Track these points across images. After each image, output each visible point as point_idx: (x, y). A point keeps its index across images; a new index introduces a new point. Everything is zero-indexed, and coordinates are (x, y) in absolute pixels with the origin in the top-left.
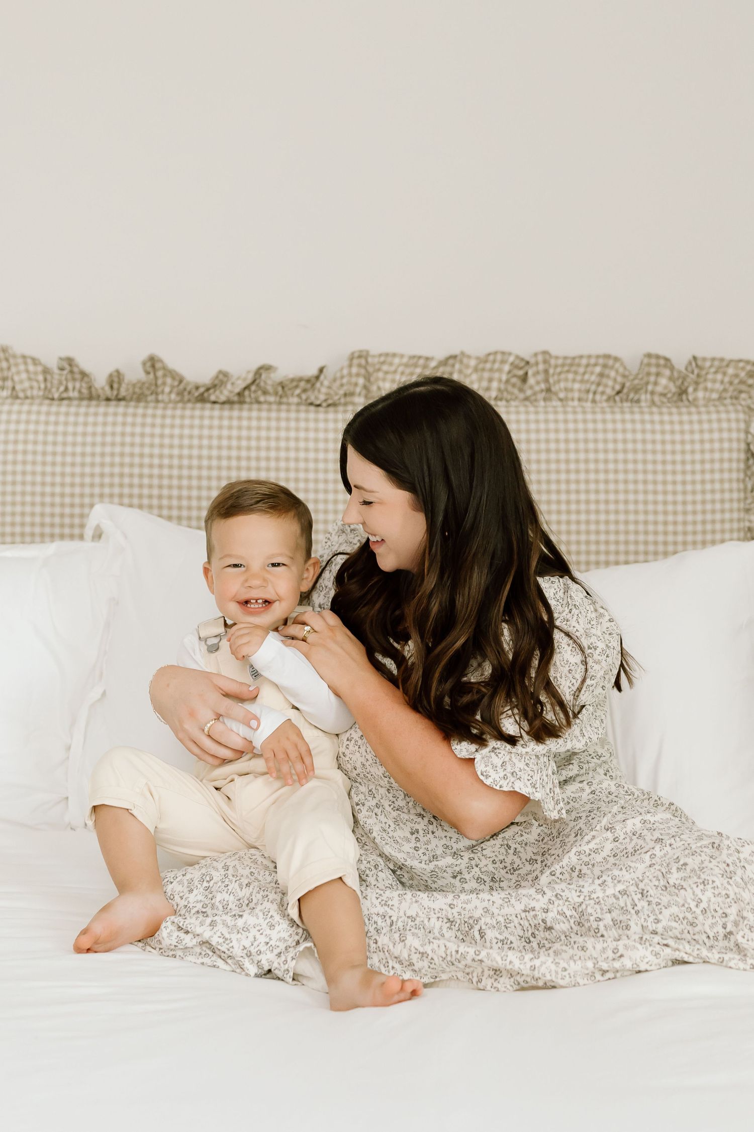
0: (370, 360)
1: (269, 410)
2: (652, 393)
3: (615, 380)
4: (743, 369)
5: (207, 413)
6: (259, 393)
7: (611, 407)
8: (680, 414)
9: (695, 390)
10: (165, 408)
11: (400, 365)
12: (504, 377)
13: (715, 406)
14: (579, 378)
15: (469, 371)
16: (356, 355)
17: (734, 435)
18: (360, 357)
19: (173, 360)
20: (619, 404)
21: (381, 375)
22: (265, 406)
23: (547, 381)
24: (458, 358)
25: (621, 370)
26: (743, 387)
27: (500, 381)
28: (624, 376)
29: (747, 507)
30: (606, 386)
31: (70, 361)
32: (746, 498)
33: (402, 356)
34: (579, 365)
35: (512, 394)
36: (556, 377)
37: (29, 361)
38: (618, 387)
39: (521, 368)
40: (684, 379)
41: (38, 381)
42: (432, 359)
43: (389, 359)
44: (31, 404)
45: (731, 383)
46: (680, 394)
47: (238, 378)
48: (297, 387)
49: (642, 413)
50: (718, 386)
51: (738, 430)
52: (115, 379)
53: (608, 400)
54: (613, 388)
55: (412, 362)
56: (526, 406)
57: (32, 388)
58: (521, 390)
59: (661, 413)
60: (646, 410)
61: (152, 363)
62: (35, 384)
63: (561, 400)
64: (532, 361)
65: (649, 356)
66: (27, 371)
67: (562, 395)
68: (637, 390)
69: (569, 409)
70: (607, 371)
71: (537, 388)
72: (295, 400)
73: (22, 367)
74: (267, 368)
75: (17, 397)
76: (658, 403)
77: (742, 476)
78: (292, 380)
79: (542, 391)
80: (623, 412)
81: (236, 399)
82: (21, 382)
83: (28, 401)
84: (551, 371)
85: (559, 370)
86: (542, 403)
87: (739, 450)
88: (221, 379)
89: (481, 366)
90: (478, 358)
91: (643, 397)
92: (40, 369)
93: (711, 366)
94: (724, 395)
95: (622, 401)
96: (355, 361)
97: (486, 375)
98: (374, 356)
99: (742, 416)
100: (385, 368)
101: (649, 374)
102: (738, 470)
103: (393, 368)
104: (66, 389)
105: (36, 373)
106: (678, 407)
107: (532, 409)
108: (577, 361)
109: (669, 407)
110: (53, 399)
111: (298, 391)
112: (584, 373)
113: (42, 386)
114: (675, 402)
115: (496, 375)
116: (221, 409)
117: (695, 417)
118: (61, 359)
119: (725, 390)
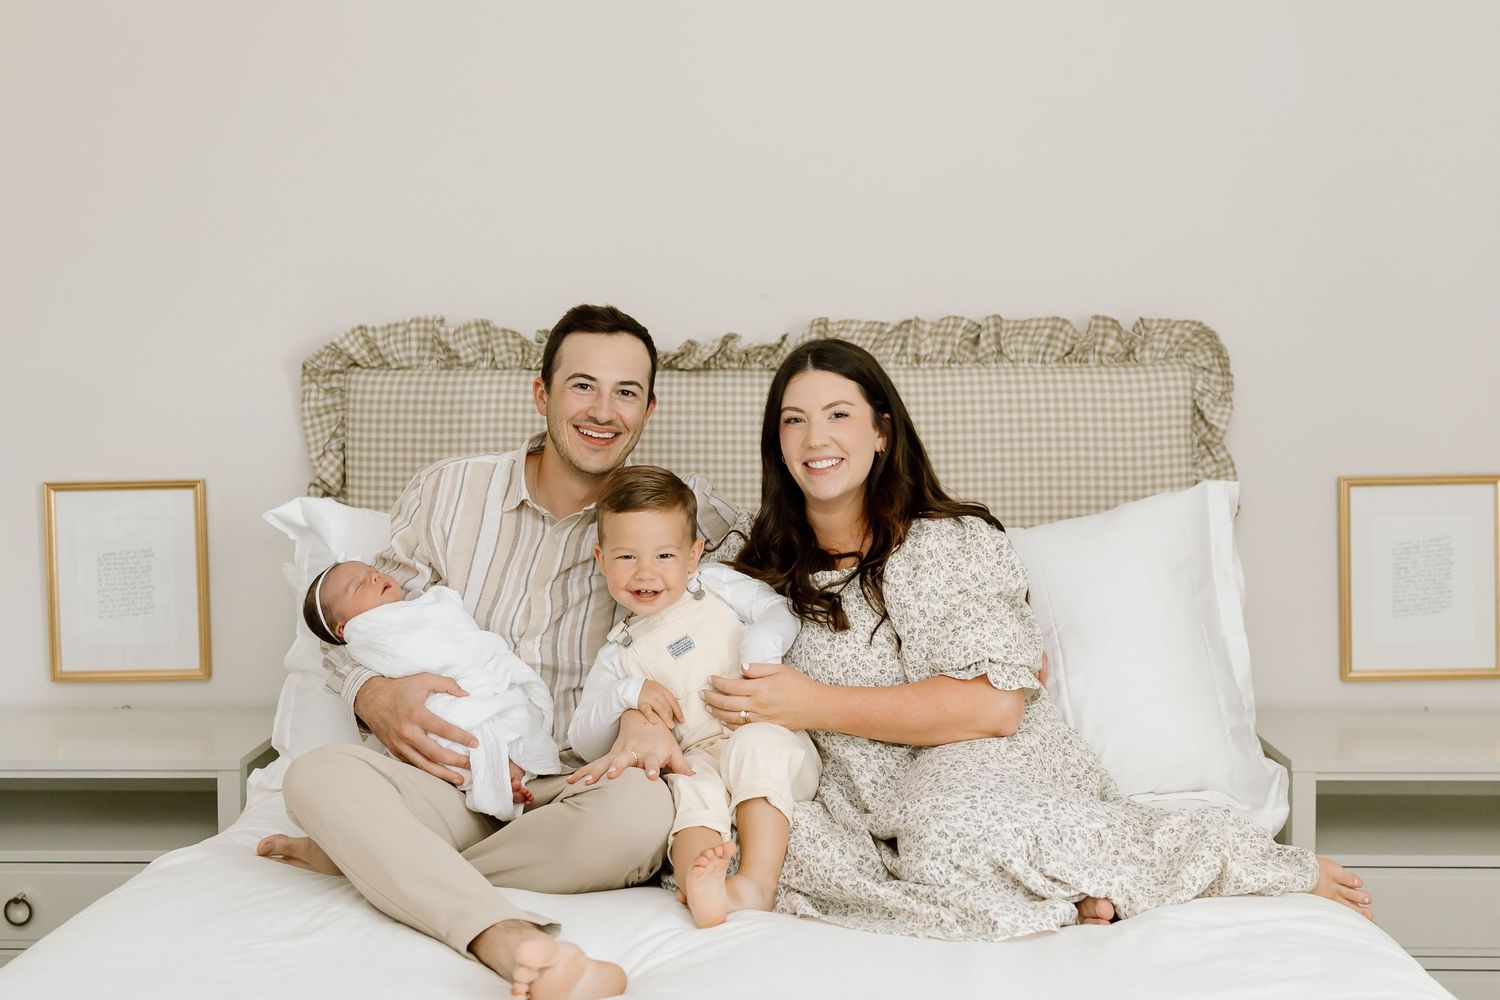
0: (830, 327)
1: (734, 376)
2: (1100, 353)
3: (1065, 342)
4: (1189, 329)
5: (675, 380)
6: (724, 359)
7: (1060, 367)
8: (1128, 373)
9: (1142, 350)
11: (857, 331)
12: (957, 341)
13: (1162, 365)
14: (1029, 340)
15: (925, 336)
16: (816, 322)
17: (1181, 393)
18: (819, 324)
20: (1068, 364)
22: (729, 373)
23: (998, 343)
24: (913, 323)
25: (1071, 332)
26: (1188, 346)
27: (954, 344)
28: (1073, 338)
29: (1194, 461)
30: (1055, 347)
32: (1193, 453)
33: (859, 323)
34: (1028, 328)
35: (964, 356)
36: (1007, 340)
37: (509, 334)
38: (1067, 349)
39: (972, 332)
40: (1132, 340)
41: (516, 353)
42: (888, 324)
43: (847, 326)
44: (510, 374)
45: (1177, 343)
46: (1128, 354)
47: (705, 347)
48: (759, 353)
49: (1091, 373)
50: (1163, 345)
51: (1185, 388)
53: (1057, 361)
54: (1063, 350)
55: (868, 327)
56: (978, 368)
57: (510, 359)
58: (972, 352)
59: (1109, 373)
60: (1095, 370)
62: (514, 356)
63: (1012, 361)
64: (984, 325)
65: (1097, 317)
66: (507, 344)
67: (1012, 357)
68: (1085, 351)
69: (1020, 370)
70: (1056, 333)
71: (989, 351)
72: (758, 366)
73: (502, 340)
74: (732, 337)
75: (496, 368)
76: (1106, 363)
77: (1189, 431)
78: (756, 348)
79: (994, 352)
80: (1072, 373)
81: (701, 366)
82: (501, 353)
83: (507, 371)
84: (1003, 334)
85: (1010, 333)
86: (994, 365)
87: (1186, 407)
88: (690, 347)
89: (934, 331)
90: (932, 324)
91: (1091, 357)
92: (518, 341)
93: (1158, 327)
94: (1170, 354)
95: (1070, 361)
96: (815, 328)
97: (939, 339)
98: (833, 324)
99: (1188, 374)
101: (1096, 335)
102: (1185, 427)
103: (850, 334)
105: (514, 345)
106: (1125, 366)
107: (984, 371)
108: (1027, 324)
109: (1116, 367)
110: (530, 369)
111: (760, 358)
112: (1034, 335)
113: (520, 357)
114: (1123, 361)
115: (950, 339)
116: (688, 376)
117: (1143, 376)
118: (539, 332)
119: (1171, 349)
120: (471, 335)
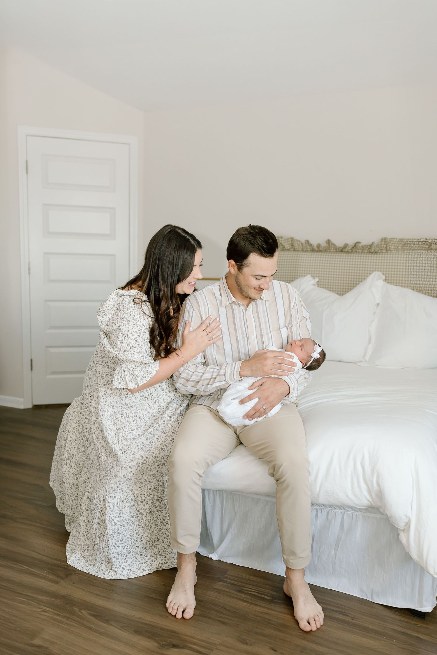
0: (387, 240)
1: (359, 254)
5: (342, 255)
6: (357, 249)
10: (331, 253)
11: (396, 241)
18: (384, 239)
19: (333, 241)
21: (391, 244)
31: (308, 241)
33: (397, 239)
37: (299, 241)
41: (300, 246)
43: (393, 240)
47: (351, 245)
48: (367, 248)
52: (319, 246)
55: (399, 240)
57: (299, 248)
61: (328, 242)
66: (298, 244)
72: (366, 251)
74: (359, 243)
75: (295, 251)
78: (365, 246)
81: (350, 251)
82: (296, 247)
83: (298, 251)
88: (346, 245)
92: (300, 243)
96: (383, 241)
100: (392, 242)
103: (394, 242)
104: (307, 248)
110: (304, 251)
113: (301, 248)
116: (346, 253)
118: (306, 241)
120: (289, 241)
